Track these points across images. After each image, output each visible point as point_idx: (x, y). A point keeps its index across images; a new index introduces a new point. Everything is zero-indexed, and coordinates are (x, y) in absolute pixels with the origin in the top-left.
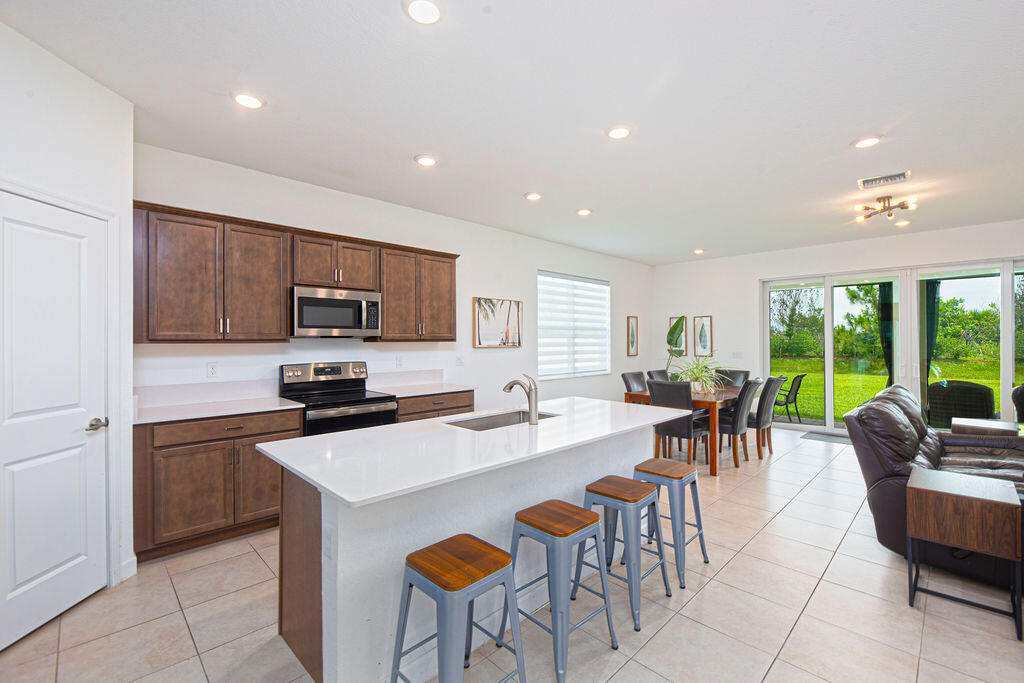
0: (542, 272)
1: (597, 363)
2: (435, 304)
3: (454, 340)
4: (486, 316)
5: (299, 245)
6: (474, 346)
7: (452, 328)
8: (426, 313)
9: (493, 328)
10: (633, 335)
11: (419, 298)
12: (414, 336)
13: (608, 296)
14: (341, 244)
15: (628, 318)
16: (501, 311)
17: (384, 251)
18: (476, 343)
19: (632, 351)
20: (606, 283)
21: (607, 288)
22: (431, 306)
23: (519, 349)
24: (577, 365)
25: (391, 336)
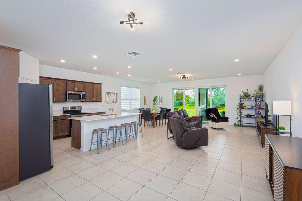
0: (122, 86)
1: (137, 107)
2: (97, 94)
3: (101, 102)
4: (109, 96)
5: (68, 83)
6: (106, 103)
7: (101, 99)
8: (95, 96)
9: (110, 99)
10: (146, 100)
11: (93, 93)
12: (92, 101)
13: (139, 91)
14: (77, 82)
15: (145, 96)
16: (112, 95)
17: (86, 83)
18: (106, 102)
19: (146, 104)
20: (139, 88)
21: (139, 89)
22: (96, 94)
23: (117, 103)
24: (131, 107)
25: (87, 101)
